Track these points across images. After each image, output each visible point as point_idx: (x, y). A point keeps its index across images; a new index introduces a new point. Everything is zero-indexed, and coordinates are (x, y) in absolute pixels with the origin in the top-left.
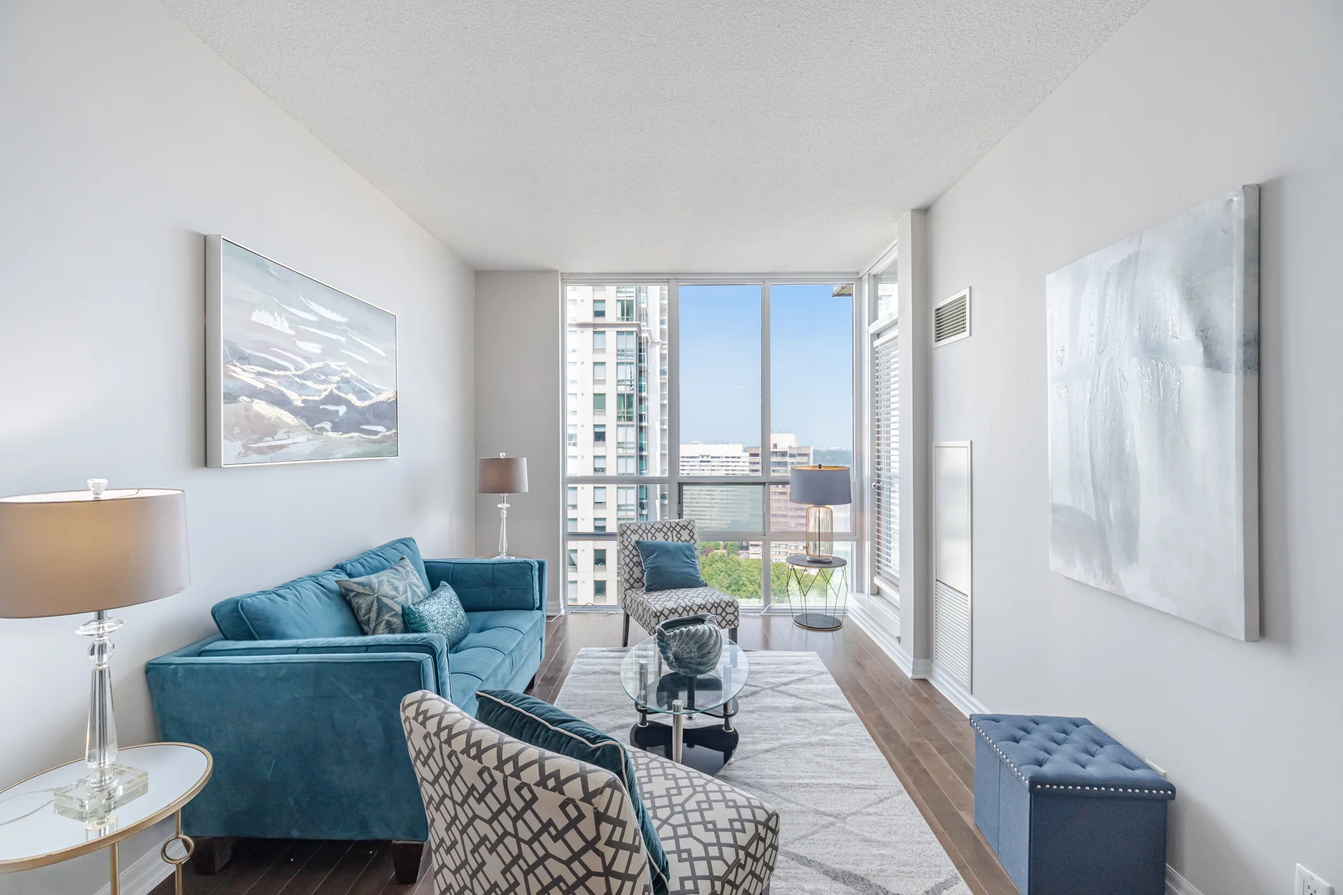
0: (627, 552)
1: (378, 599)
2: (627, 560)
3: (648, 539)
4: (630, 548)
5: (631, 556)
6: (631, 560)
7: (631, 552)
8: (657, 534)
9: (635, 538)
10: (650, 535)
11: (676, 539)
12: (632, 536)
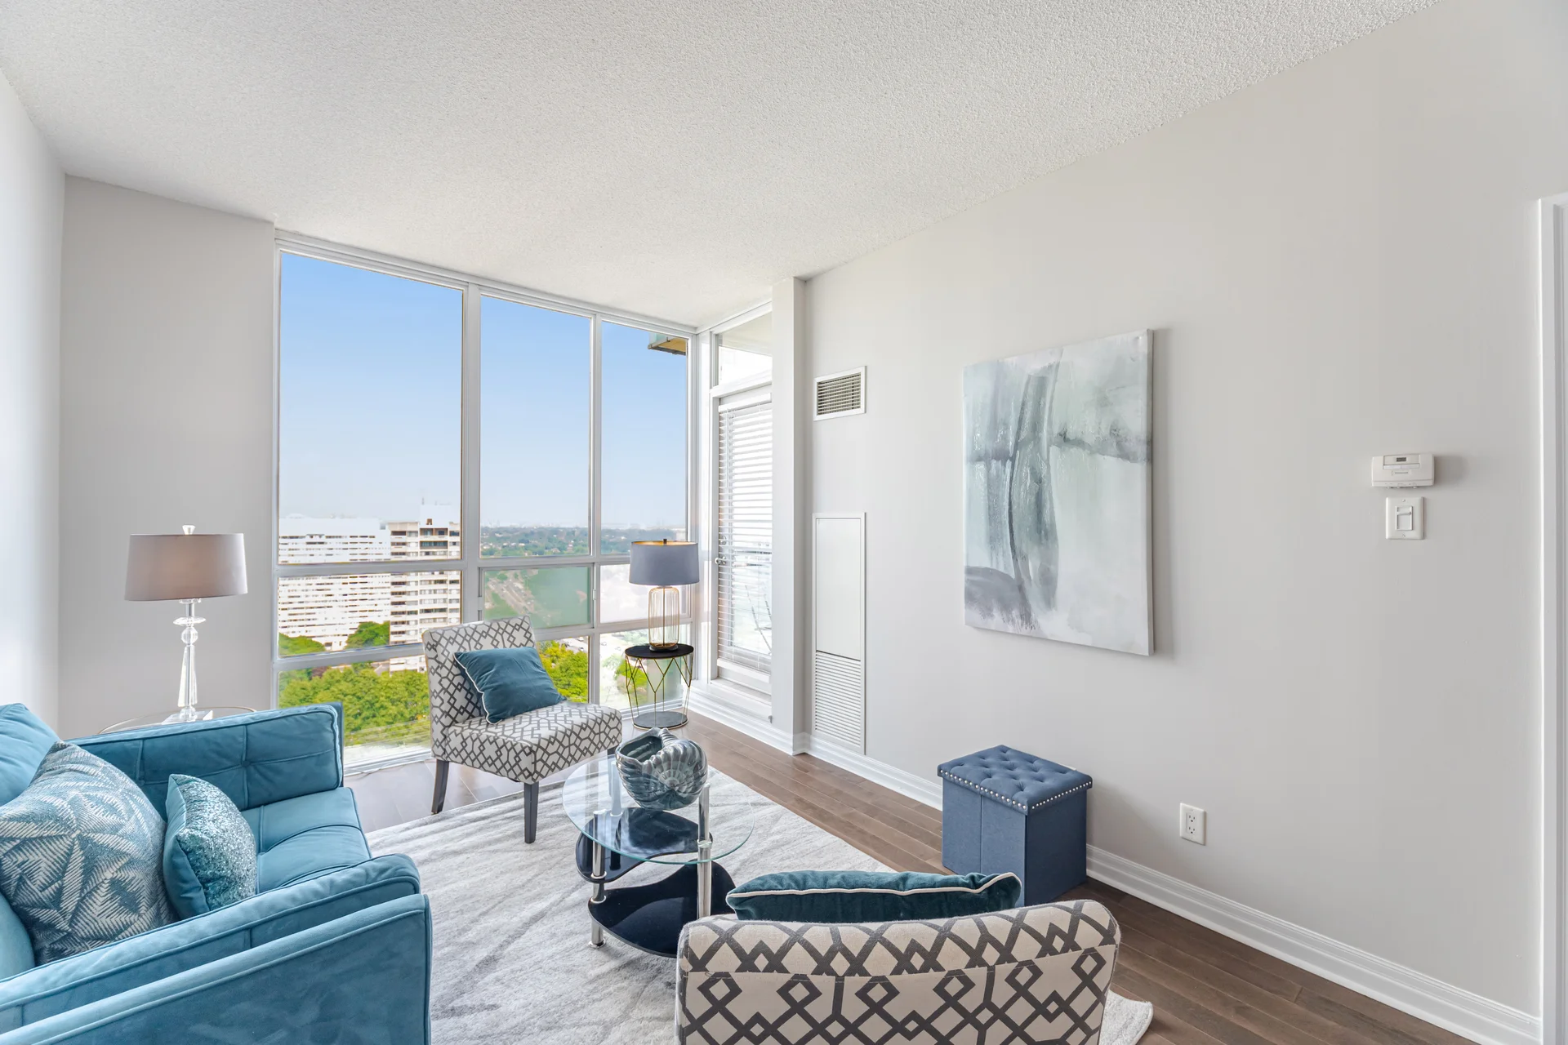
0: (444, 672)
1: (84, 841)
2: (446, 683)
3: (470, 648)
4: (448, 665)
5: (451, 677)
6: (451, 682)
7: (450, 671)
8: (482, 641)
9: (453, 649)
10: (473, 643)
11: (508, 644)
12: (449, 647)
